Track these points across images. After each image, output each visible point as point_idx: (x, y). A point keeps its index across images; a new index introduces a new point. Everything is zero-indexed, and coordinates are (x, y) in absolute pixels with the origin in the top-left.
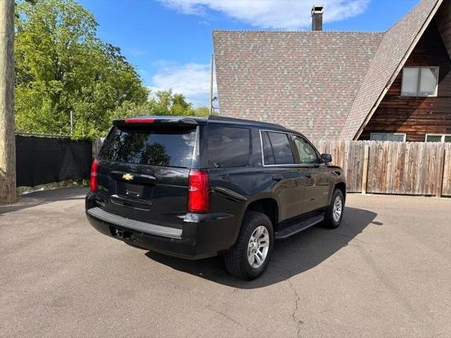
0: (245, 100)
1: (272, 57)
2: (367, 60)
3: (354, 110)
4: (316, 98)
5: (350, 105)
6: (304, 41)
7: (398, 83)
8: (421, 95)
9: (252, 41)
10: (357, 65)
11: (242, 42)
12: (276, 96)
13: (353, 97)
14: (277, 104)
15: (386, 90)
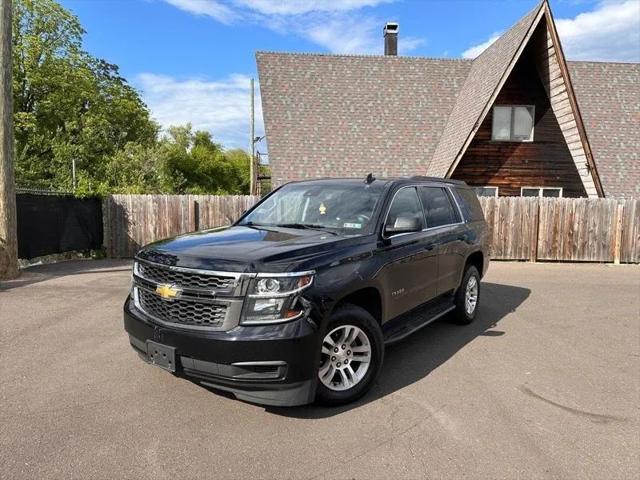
1: (334, 89)
2: (452, 93)
3: (436, 157)
4: (390, 143)
5: (432, 151)
6: (375, 69)
7: (488, 124)
8: (515, 140)
9: (309, 68)
10: (440, 100)
11: (296, 68)
12: (341, 139)
13: (436, 141)
14: (342, 150)
15: (473, 134)
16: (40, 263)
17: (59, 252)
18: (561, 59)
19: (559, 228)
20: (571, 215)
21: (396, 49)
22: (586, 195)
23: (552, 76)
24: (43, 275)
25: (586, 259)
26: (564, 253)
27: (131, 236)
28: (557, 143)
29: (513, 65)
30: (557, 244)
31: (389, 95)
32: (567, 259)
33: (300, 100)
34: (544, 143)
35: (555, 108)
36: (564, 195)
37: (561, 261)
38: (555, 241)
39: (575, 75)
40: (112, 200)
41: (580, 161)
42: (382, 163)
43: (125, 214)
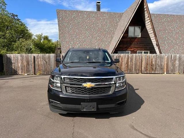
0: (71, 38)
1: (81, 21)
2: (117, 23)
3: (112, 42)
4: (98, 38)
5: (111, 40)
6: (94, 15)
7: (127, 32)
8: (135, 37)
9: (73, 14)
10: (113, 25)
11: (69, 15)
12: (83, 37)
13: (112, 38)
14: (84, 40)
15: (122, 35)
18: (148, 12)
19: (148, 63)
20: (152, 59)
21: (100, 9)
22: (156, 53)
23: (146, 17)
25: (156, 72)
26: (150, 71)
27: (13, 68)
28: (148, 38)
29: (134, 13)
30: (148, 68)
31: (98, 23)
32: (151, 73)
33: (70, 24)
34: (144, 37)
35: (147, 27)
36: (150, 53)
37: (149, 73)
38: (147, 67)
39: (153, 18)
40: (6, 56)
41: (154, 43)
42: (96, 44)
43: (11, 60)
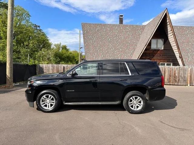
0: (95, 50)
1: (104, 34)
2: (139, 35)
3: (135, 54)
4: (121, 49)
5: (133, 52)
6: (116, 28)
7: (150, 44)
8: (158, 49)
9: (97, 27)
10: (136, 37)
11: (93, 28)
12: (106, 48)
13: (134, 49)
14: (107, 51)
15: (145, 47)
16: (18, 84)
17: (24, 81)
18: (171, 25)
19: (171, 75)
20: (175, 71)
21: (123, 22)
22: (179, 65)
23: (169, 31)
24: (20, 88)
25: (179, 84)
26: (173, 82)
28: (170, 50)
29: (157, 27)
31: (120, 36)
32: (174, 84)
33: (94, 37)
34: (167, 50)
35: (169, 40)
36: (173, 65)
37: (172, 85)
38: (170, 79)
39: (175, 30)
40: (39, 66)
41: (177, 55)
42: (119, 55)
43: (43, 70)
